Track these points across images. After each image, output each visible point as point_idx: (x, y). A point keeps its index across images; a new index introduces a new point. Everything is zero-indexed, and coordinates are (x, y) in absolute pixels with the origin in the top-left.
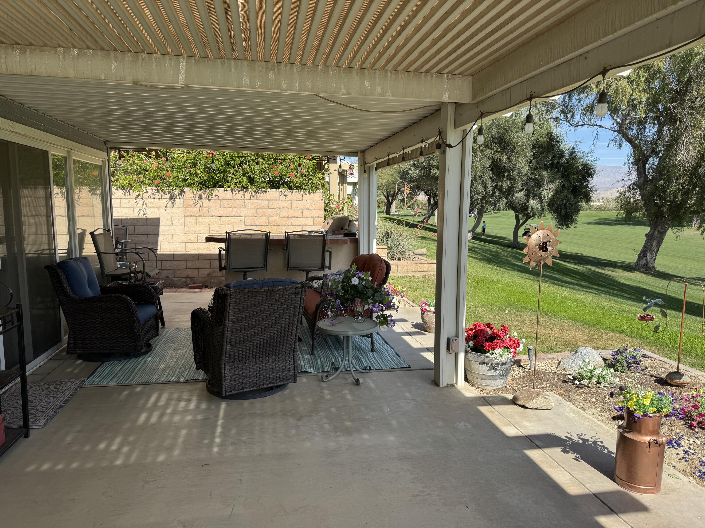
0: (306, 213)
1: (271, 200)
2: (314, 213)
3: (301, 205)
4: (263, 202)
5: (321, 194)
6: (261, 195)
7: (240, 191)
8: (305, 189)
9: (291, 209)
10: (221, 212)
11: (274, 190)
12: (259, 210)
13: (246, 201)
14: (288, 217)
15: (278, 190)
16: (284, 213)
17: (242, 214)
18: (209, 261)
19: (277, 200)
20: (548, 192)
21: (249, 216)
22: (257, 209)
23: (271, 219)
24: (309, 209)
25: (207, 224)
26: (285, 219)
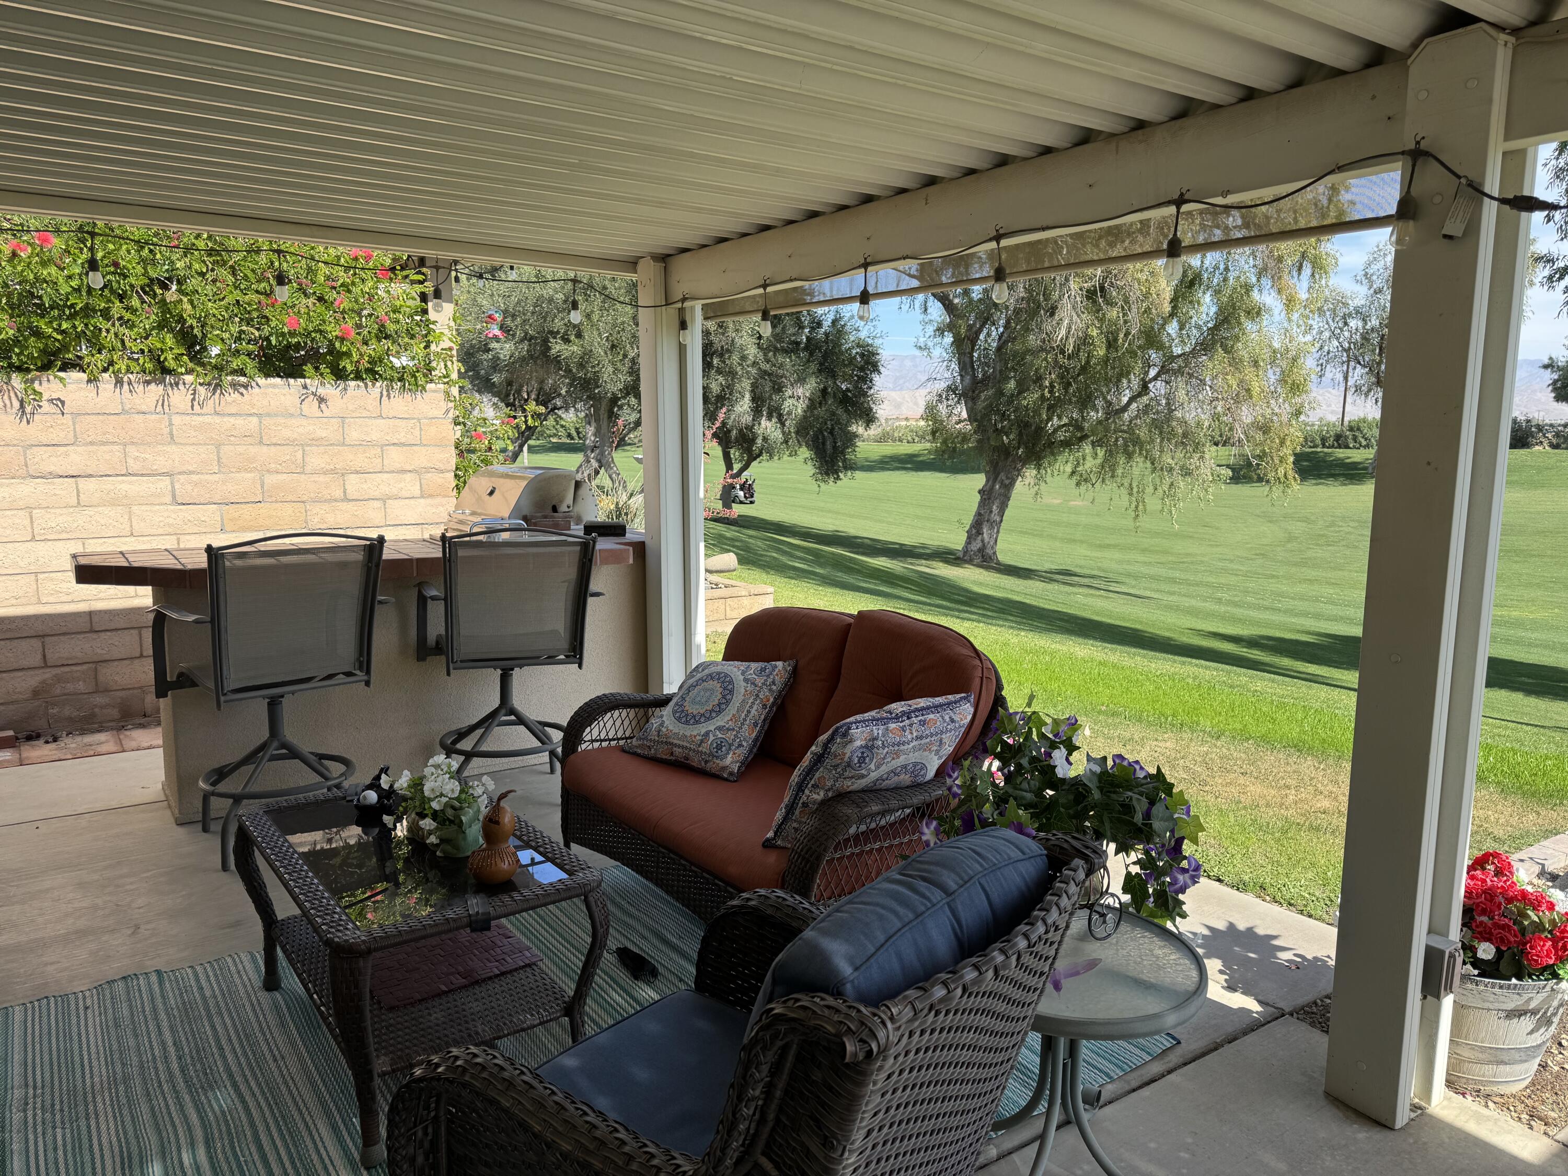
0: (395, 457)
1: (268, 415)
2: (421, 457)
3: (377, 430)
4: (239, 421)
5: (442, 396)
6: (232, 396)
7: (148, 383)
8: (392, 380)
9: (343, 444)
10: (75, 459)
11: (278, 380)
12: (225, 449)
13: (176, 420)
14: (333, 471)
15: (291, 381)
16: (316, 460)
17: (161, 464)
18: (36, 643)
19: (292, 415)
21: (191, 473)
22: (218, 447)
23: (270, 479)
24: (404, 445)
25: (21, 504)
26: (322, 478)
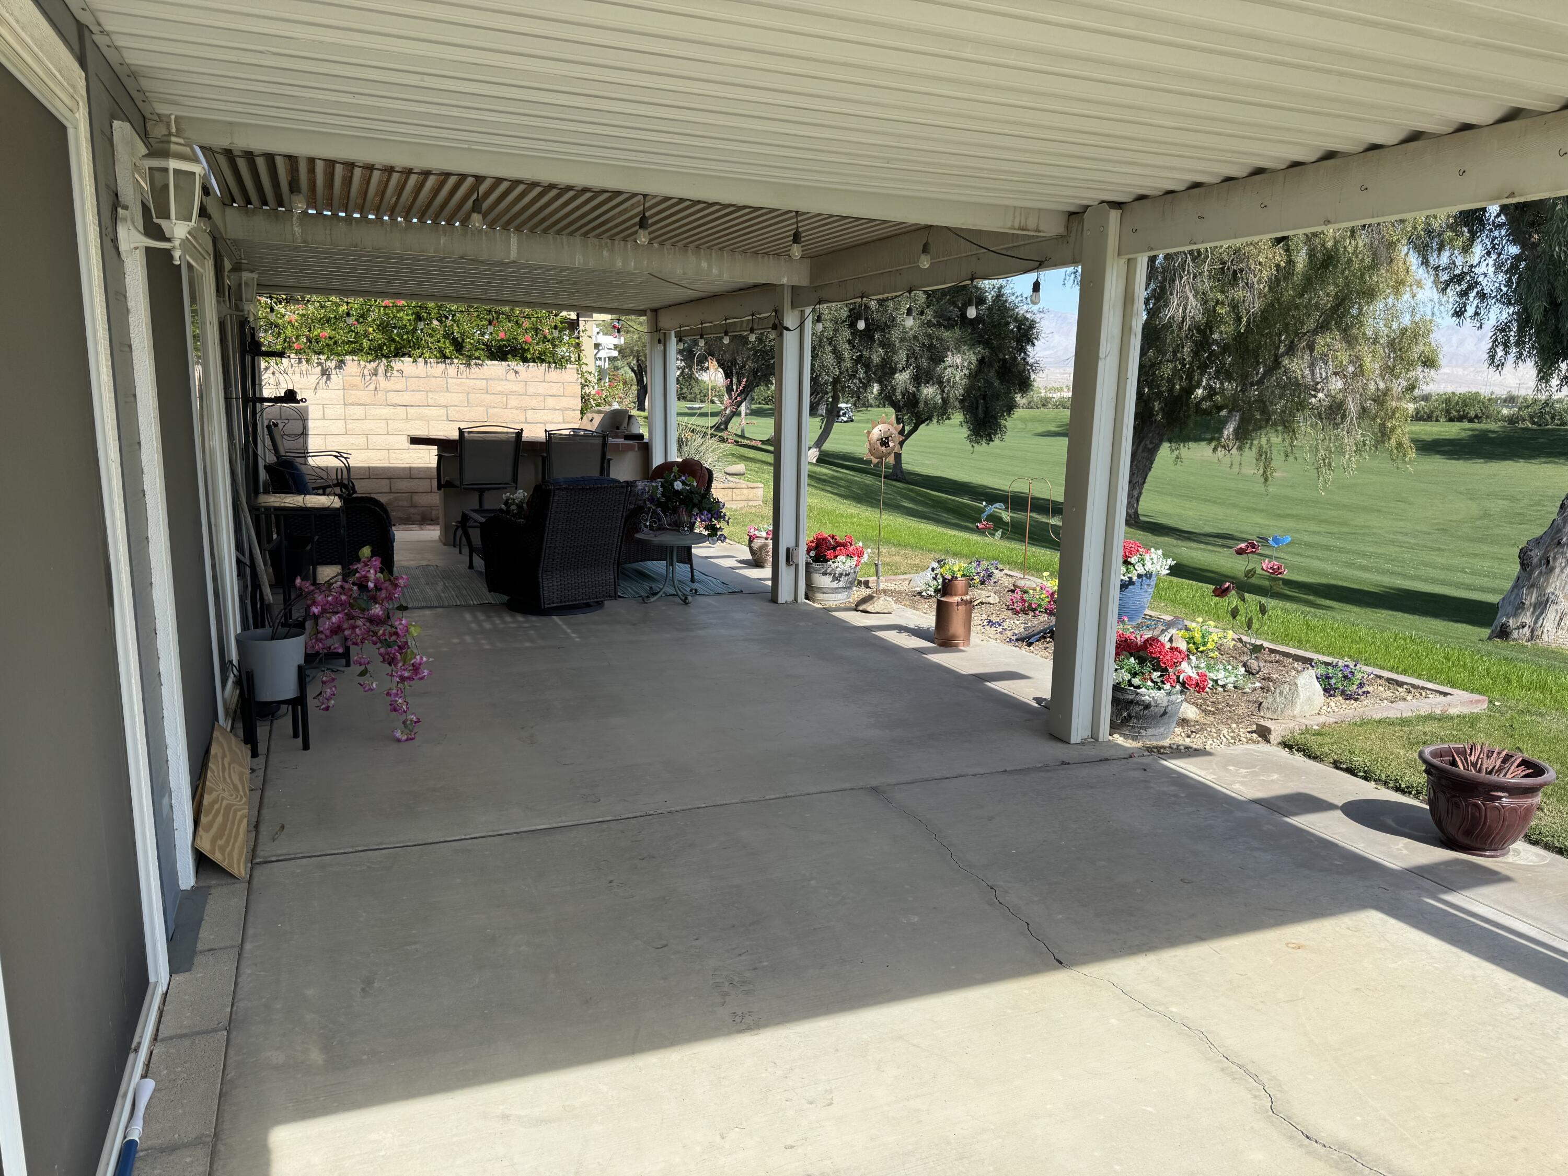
0: (551, 402)
1: (491, 379)
2: (564, 403)
3: (542, 388)
4: (478, 382)
5: (575, 371)
6: (474, 369)
7: (438, 363)
8: (549, 362)
9: (526, 395)
10: (406, 398)
11: (496, 362)
12: (471, 396)
13: (450, 380)
14: (520, 408)
15: (503, 363)
16: (513, 402)
17: (442, 401)
18: (387, 481)
19: (502, 380)
20: (955, 372)
21: (456, 406)
22: (468, 394)
23: (491, 411)
24: (555, 396)
25: (384, 418)
26: (515, 411)
